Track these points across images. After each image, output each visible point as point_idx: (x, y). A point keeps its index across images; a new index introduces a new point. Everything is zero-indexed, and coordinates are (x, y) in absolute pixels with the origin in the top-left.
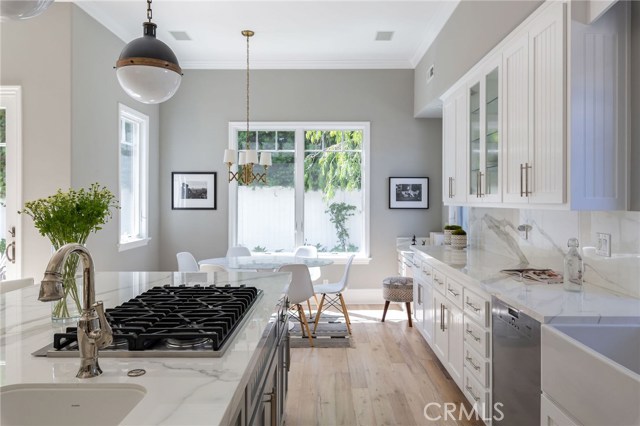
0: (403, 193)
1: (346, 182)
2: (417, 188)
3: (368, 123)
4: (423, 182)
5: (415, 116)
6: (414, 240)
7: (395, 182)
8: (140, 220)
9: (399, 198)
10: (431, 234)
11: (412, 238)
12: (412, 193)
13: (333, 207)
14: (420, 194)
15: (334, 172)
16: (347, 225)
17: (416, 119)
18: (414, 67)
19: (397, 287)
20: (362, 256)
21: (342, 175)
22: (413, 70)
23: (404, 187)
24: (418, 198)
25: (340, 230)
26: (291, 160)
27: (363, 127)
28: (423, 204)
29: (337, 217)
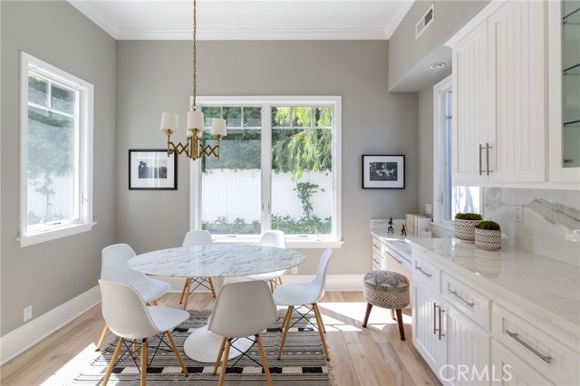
0: (378, 172)
1: (312, 164)
2: (393, 166)
3: (339, 98)
4: (399, 160)
5: (390, 89)
6: (390, 223)
7: (368, 160)
8: (81, 202)
9: (373, 177)
10: (408, 216)
11: (388, 220)
12: (387, 172)
13: (300, 185)
14: (396, 173)
15: (301, 154)
16: (311, 200)
17: (391, 92)
18: (388, 38)
19: (385, 289)
20: (333, 238)
21: (308, 158)
22: (388, 41)
23: (379, 165)
24: (394, 177)
25: (305, 204)
26: (257, 136)
27: (334, 102)
28: (399, 183)
29: (303, 194)
